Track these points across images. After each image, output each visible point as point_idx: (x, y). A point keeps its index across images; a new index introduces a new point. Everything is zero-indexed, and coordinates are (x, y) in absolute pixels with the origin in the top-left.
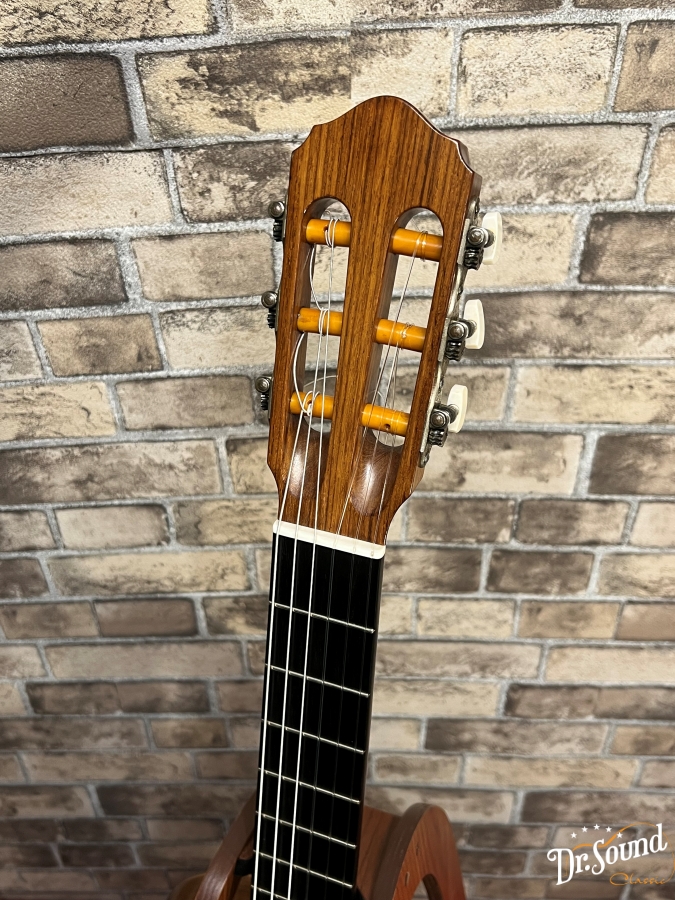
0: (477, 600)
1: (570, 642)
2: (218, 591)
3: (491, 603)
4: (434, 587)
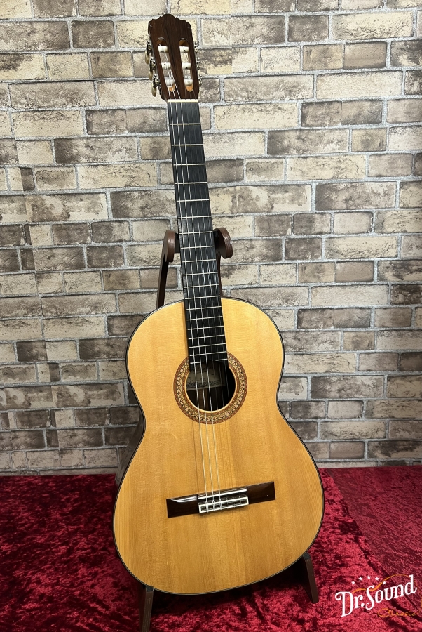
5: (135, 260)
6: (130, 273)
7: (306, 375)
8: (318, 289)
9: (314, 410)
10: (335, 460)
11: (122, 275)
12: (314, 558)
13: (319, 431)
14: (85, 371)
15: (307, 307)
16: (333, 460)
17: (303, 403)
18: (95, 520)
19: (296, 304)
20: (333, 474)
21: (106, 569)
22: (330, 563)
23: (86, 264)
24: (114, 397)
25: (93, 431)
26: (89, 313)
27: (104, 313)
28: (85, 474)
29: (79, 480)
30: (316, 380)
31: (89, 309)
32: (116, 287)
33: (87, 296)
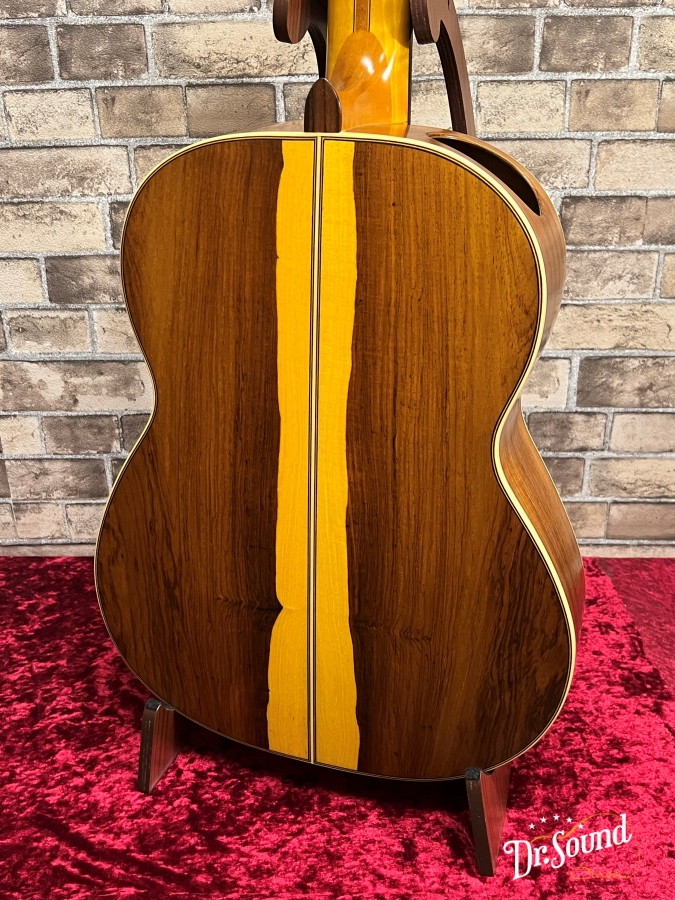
0: (531, 82)
1: (617, 135)
2: (298, 75)
3: (544, 85)
4: (492, 68)
5: (174, 62)
6: (163, 95)
7: (568, 353)
8: (614, 147)
9: (580, 433)
10: (618, 542)
11: (143, 101)
12: (564, 743)
13: (586, 478)
14: (63, 331)
15: (585, 192)
16: (613, 542)
17: (556, 417)
18: (90, 650)
19: (559, 183)
20: (611, 569)
21: (115, 752)
22: (597, 756)
23: (57, 70)
24: (131, 391)
25: (84, 466)
26: (66, 192)
27: (102, 194)
28: (72, 555)
29: (57, 567)
30: (590, 365)
31: (65, 183)
32: (128, 130)
33: (59, 151)
